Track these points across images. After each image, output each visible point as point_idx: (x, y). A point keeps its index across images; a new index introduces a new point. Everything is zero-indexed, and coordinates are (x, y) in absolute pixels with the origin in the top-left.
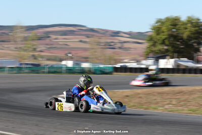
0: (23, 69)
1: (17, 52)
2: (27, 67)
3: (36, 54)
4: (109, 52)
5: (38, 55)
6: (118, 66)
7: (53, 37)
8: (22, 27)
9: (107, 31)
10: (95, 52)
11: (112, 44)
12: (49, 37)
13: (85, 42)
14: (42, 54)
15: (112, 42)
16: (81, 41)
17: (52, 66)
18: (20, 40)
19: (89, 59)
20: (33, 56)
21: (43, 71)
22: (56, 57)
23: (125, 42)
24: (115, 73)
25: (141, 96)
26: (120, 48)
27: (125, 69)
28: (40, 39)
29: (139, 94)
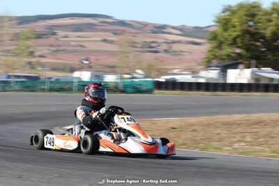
0: (12, 85)
1: (4, 58)
2: (17, 82)
3: (34, 60)
4: (149, 57)
5: (37, 62)
6: (162, 79)
7: (61, 33)
8: (11, 19)
9: (146, 25)
10: (127, 57)
11: (154, 45)
12: (54, 34)
13: (111, 42)
14: (43, 60)
15: (154, 42)
16: (105, 41)
17: (57, 80)
18: (7, 38)
19: (116, 69)
20: (30, 63)
21: (43, 87)
22: (65, 65)
23: (174, 42)
24: (156, 91)
25: (195, 128)
26: (166, 51)
27: (173, 85)
28: (39, 36)
29: (193, 125)
